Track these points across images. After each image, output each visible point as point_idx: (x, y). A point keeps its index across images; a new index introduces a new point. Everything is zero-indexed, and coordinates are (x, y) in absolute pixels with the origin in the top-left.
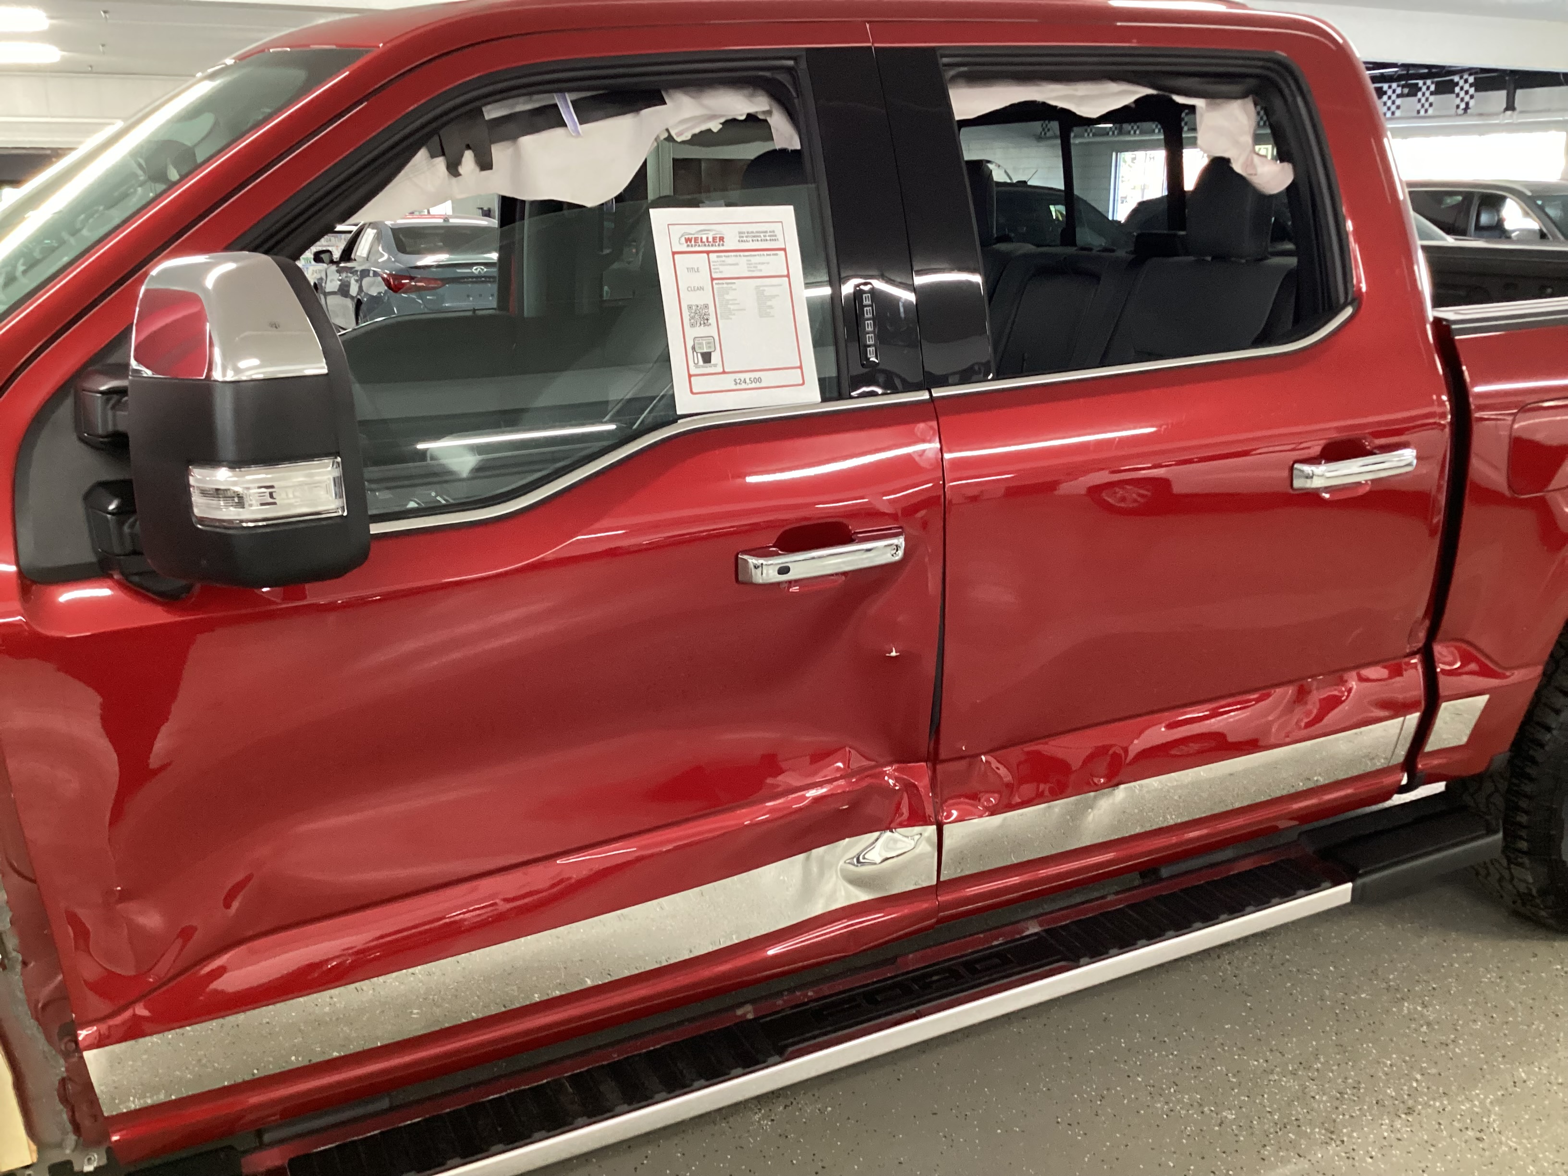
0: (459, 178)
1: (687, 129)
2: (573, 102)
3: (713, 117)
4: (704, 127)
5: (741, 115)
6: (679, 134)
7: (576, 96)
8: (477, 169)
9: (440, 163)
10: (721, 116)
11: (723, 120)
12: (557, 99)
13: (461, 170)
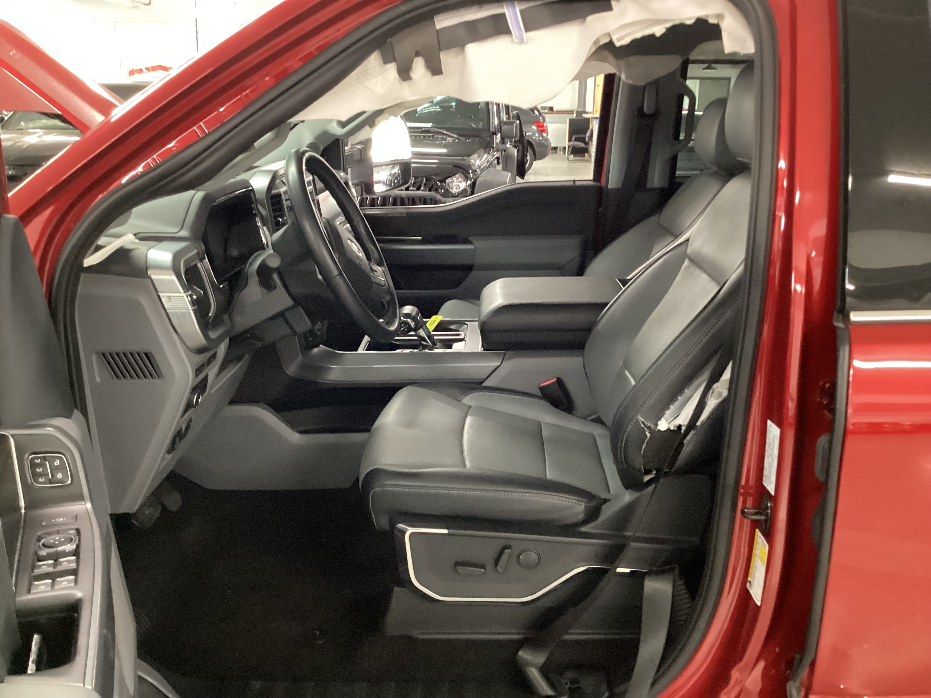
0: (411, 81)
1: (628, 35)
2: (522, 12)
3: (658, 22)
4: (647, 32)
5: (690, 19)
6: (619, 40)
7: (524, 6)
8: (429, 74)
9: (392, 69)
10: (665, 21)
11: (669, 25)
12: (506, 10)
13: (413, 75)
